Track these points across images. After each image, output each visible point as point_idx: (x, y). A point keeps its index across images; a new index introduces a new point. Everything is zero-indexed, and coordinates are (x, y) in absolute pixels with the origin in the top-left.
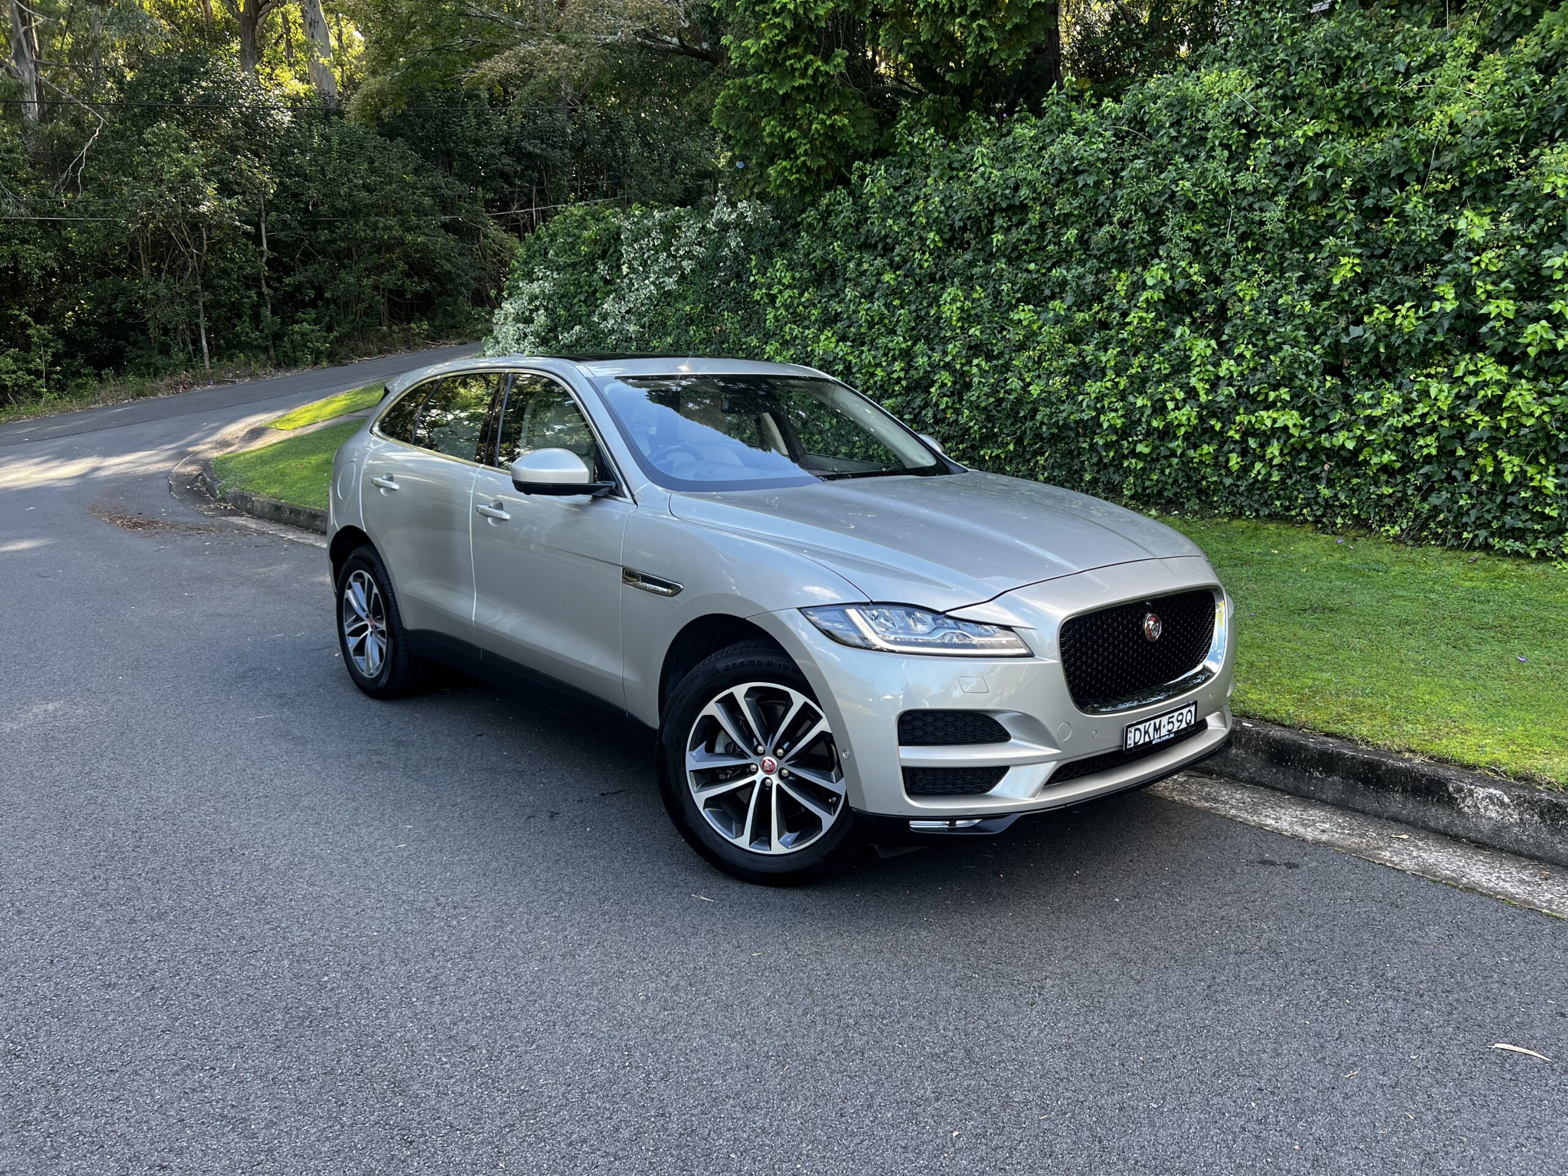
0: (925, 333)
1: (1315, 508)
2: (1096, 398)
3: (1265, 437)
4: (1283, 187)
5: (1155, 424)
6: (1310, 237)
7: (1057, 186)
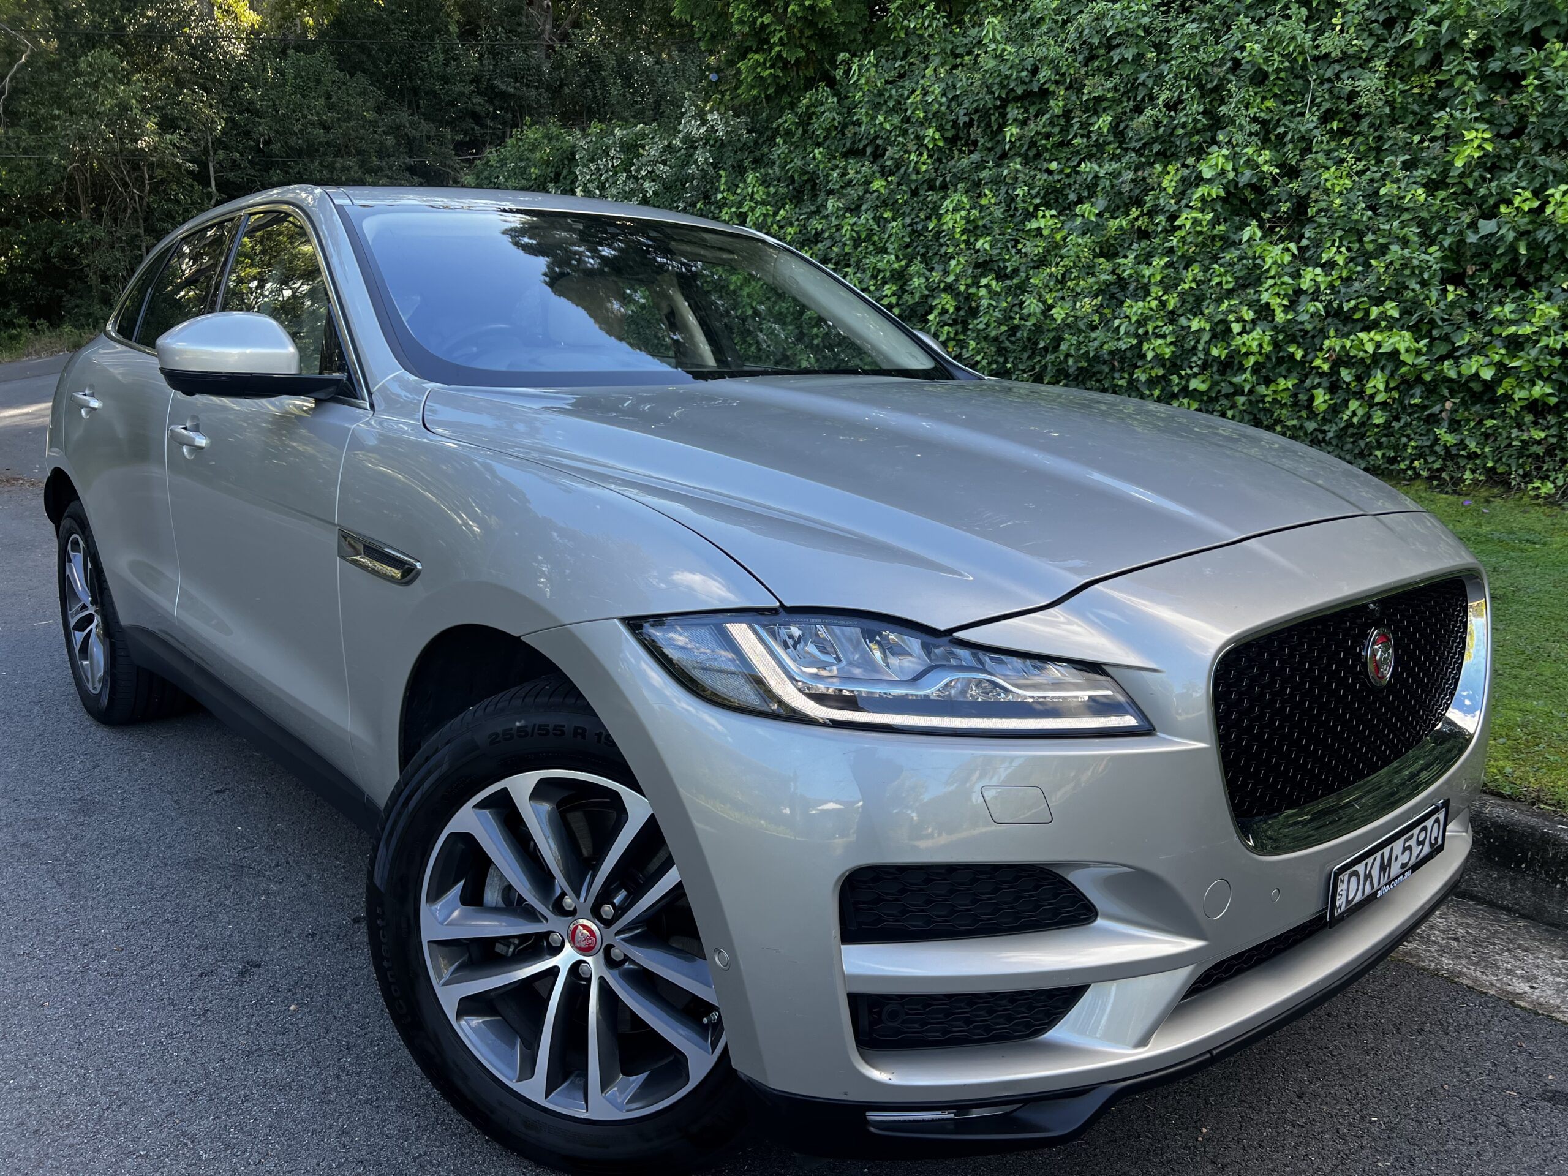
0: (922, 251)
1: (1430, 459)
2: (1138, 322)
3: (1365, 368)
4: (1380, 49)
5: (1215, 352)
6: (1415, 113)
7: (1086, 65)
